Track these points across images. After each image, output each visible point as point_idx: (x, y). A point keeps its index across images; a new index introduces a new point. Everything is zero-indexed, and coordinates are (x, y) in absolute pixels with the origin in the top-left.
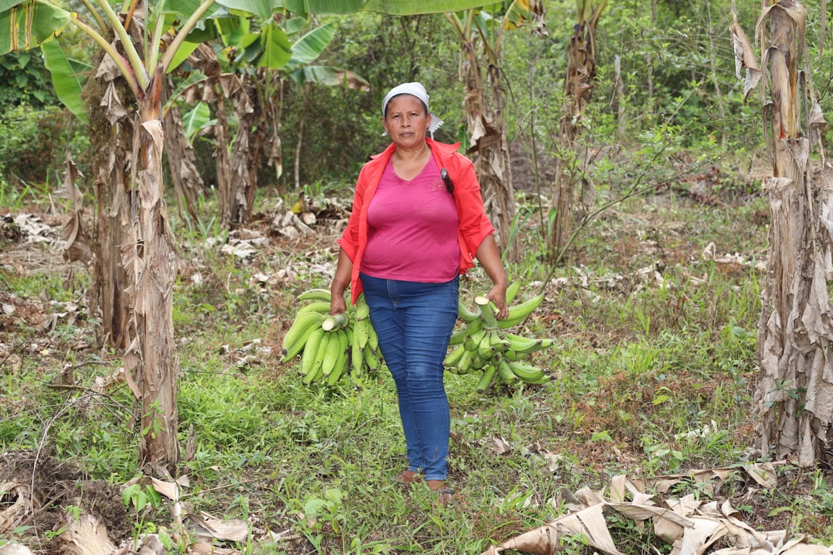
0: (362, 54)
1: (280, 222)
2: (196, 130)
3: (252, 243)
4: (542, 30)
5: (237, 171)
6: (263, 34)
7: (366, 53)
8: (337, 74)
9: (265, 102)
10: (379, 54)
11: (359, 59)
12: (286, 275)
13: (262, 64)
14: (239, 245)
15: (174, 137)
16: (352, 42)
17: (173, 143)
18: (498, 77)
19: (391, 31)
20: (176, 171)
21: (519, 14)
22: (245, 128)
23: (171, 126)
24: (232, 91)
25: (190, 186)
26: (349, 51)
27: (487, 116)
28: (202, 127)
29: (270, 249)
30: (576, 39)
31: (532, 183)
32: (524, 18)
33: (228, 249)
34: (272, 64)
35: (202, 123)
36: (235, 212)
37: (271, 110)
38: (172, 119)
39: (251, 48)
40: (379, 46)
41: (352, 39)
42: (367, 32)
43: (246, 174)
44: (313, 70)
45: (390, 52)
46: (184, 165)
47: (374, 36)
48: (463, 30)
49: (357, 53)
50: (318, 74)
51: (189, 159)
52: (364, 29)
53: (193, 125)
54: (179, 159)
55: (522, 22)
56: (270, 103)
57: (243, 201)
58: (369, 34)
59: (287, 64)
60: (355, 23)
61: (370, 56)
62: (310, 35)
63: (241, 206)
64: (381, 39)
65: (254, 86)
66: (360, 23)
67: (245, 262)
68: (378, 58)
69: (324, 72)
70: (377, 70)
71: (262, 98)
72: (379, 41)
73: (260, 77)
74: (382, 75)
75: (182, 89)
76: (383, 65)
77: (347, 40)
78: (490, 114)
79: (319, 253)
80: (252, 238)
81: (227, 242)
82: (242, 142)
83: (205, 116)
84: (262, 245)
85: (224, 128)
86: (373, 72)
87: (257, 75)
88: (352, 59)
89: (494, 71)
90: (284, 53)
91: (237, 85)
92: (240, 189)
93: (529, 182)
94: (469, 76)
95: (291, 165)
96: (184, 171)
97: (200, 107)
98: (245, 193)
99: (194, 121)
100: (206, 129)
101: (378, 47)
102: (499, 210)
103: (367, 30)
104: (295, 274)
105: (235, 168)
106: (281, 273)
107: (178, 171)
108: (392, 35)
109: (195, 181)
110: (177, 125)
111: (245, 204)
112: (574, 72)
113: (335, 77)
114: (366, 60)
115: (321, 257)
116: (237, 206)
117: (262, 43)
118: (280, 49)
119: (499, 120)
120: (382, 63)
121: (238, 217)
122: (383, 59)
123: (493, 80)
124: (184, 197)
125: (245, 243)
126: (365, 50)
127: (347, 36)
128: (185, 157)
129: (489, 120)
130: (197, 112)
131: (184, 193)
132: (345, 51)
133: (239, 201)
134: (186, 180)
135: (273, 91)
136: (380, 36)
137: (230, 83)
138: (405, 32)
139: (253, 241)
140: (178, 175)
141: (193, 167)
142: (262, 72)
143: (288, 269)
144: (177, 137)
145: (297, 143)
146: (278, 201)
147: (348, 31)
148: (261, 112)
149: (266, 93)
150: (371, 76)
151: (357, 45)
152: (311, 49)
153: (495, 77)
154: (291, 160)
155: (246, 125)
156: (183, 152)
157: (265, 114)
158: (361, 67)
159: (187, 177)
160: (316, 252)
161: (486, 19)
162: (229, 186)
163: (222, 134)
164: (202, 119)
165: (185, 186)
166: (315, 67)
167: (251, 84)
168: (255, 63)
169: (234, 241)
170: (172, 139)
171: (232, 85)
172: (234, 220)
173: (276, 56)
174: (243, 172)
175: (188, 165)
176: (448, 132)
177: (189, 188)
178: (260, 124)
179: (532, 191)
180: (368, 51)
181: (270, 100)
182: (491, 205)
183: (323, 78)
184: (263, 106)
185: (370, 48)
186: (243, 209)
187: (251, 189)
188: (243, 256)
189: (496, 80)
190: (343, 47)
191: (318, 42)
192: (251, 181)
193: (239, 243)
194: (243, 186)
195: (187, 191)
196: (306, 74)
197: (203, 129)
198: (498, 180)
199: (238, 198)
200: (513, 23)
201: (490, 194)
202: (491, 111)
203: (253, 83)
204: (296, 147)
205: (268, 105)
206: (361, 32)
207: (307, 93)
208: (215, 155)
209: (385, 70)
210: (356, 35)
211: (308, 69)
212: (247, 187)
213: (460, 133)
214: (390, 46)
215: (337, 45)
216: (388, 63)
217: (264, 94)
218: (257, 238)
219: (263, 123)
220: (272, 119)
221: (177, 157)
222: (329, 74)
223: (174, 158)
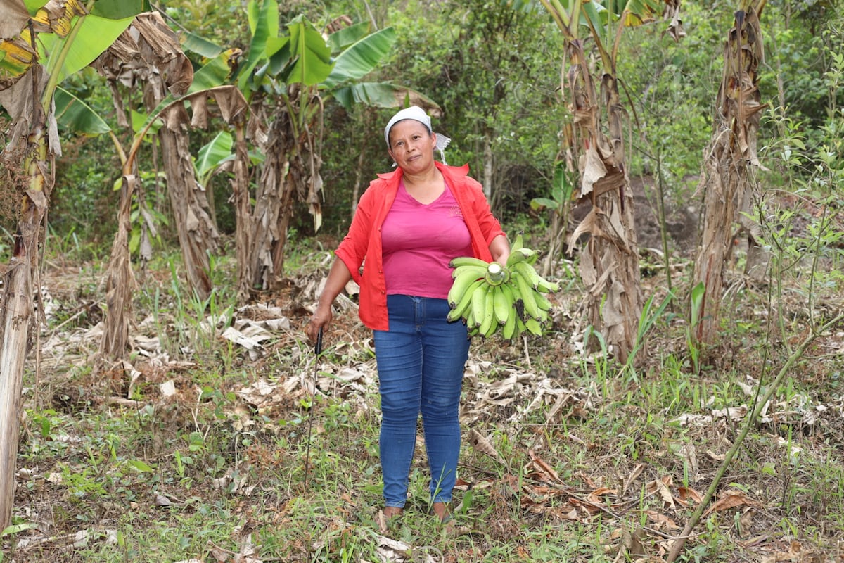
0: (434, 73)
1: (313, 292)
2: (212, 167)
3: (266, 326)
4: (677, 29)
5: (261, 221)
6: (292, 38)
7: (440, 72)
8: (396, 94)
9: (299, 130)
10: (455, 73)
11: (431, 80)
12: (298, 387)
13: (294, 79)
14: (248, 329)
15: (179, 175)
16: (423, 59)
17: (177, 183)
18: (617, 91)
19: (472, 45)
20: (181, 221)
21: (645, 5)
22: (272, 164)
23: (175, 161)
24: (234, 111)
25: (199, 240)
26: (419, 69)
27: (603, 147)
28: (220, 162)
29: (291, 335)
30: (739, 34)
31: (647, 235)
32: (653, 11)
33: (231, 334)
34: (308, 79)
35: (221, 158)
36: (259, 275)
37: (307, 141)
38: (177, 152)
39: (277, 57)
40: (456, 63)
41: (424, 55)
42: (442, 47)
43: (274, 226)
44: (364, 87)
45: (470, 71)
46: (191, 213)
47: (450, 50)
48: (567, 24)
49: (428, 72)
50: (370, 93)
51: (200, 205)
52: (438, 43)
53: (209, 159)
54: (186, 204)
55: (649, 16)
56: (305, 131)
57: (268, 262)
58: (443, 48)
59: (329, 80)
60: (427, 35)
61: (445, 76)
62: (362, 43)
63: (266, 267)
64: (459, 56)
65: (284, 109)
66: (433, 36)
67: (253, 355)
68: (455, 80)
69: (379, 90)
70: (453, 93)
71: (296, 124)
72: (456, 57)
73: (294, 96)
74: (459, 100)
75: (161, 108)
76: (461, 86)
77: (417, 57)
78: (607, 145)
79: (355, 345)
80: (268, 318)
81: (232, 323)
82: (268, 183)
83: (227, 150)
84: (280, 329)
85: (244, 164)
86: (450, 96)
87: (289, 95)
88: (422, 79)
89: (610, 83)
90: (322, 64)
91: (240, 103)
92: (264, 246)
93: (643, 233)
94: (577, 88)
95: (347, 209)
96: (191, 221)
97: (220, 137)
98: (272, 251)
99: (210, 155)
100: (224, 165)
101: (455, 65)
102: (621, 288)
103: (441, 45)
104: (312, 386)
105: (259, 218)
106: (290, 384)
107: (184, 220)
108: (472, 50)
109: (207, 234)
110: (183, 159)
111: (271, 265)
112: (735, 83)
113: (393, 97)
114: (439, 80)
115: (357, 352)
116: (260, 268)
117: (291, 50)
118: (317, 59)
119: (620, 152)
120: (460, 85)
121: (262, 282)
122: (462, 80)
123: (609, 97)
124: (190, 253)
125: (256, 325)
126: (438, 69)
127: (417, 52)
128: (193, 202)
129: (607, 153)
130: (216, 143)
131: (192, 250)
132: (414, 70)
133: (262, 262)
134: (193, 232)
135: (310, 116)
136: (457, 52)
137: (229, 99)
138: (489, 46)
139: (269, 322)
140: (184, 225)
141: (205, 215)
142: (297, 90)
143: (303, 375)
144: (183, 175)
145: (355, 183)
146: (326, 255)
147: (418, 46)
148: (294, 143)
149: (301, 119)
150: (446, 101)
151: (428, 62)
152: (363, 62)
153: (613, 92)
154: (347, 203)
155: (274, 160)
156: (190, 195)
157: (299, 146)
158: (434, 90)
159: (195, 229)
160: (352, 344)
161: (599, 11)
162: (250, 241)
163: (241, 172)
164: (221, 152)
165: (192, 241)
166: (366, 84)
167: (281, 107)
168: (283, 77)
169: (242, 322)
170: (176, 179)
171: (233, 103)
172: (257, 286)
173: (312, 69)
174: (269, 222)
175: (197, 214)
176: (541, 170)
177: (198, 244)
178: (293, 158)
179: (647, 245)
180: (442, 69)
181: (307, 127)
182: (609, 280)
183: (376, 98)
184: (296, 135)
185: (445, 66)
186: (268, 272)
187: (280, 245)
188: (249, 347)
189: (614, 96)
190: (412, 65)
191: (373, 52)
192: (280, 234)
193: (248, 325)
194: (268, 241)
195: (195, 247)
196: (355, 93)
197: (220, 165)
198: (620, 242)
199: (261, 257)
200: (637, 15)
201: (608, 263)
202: (608, 140)
203: (284, 104)
204: (353, 188)
205: (303, 135)
206: (434, 47)
207: (368, 122)
208: (231, 199)
209: (463, 94)
210: (429, 50)
211: (358, 86)
212: (274, 243)
213: (557, 172)
214: (470, 64)
215: (404, 63)
216: (467, 85)
217: (297, 120)
218: (275, 318)
219: (297, 158)
220: (308, 152)
221: (182, 202)
222: (386, 94)
223: (178, 203)
